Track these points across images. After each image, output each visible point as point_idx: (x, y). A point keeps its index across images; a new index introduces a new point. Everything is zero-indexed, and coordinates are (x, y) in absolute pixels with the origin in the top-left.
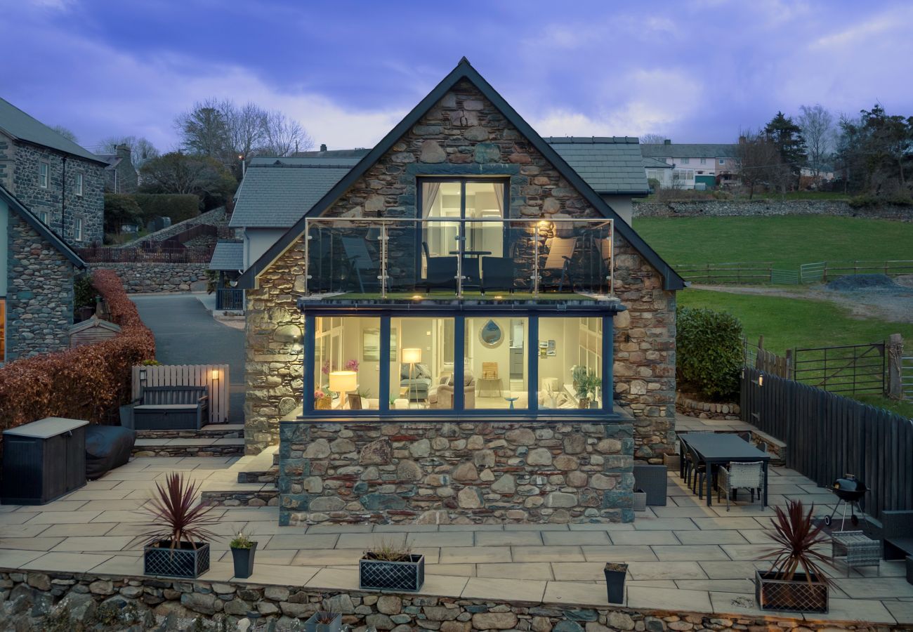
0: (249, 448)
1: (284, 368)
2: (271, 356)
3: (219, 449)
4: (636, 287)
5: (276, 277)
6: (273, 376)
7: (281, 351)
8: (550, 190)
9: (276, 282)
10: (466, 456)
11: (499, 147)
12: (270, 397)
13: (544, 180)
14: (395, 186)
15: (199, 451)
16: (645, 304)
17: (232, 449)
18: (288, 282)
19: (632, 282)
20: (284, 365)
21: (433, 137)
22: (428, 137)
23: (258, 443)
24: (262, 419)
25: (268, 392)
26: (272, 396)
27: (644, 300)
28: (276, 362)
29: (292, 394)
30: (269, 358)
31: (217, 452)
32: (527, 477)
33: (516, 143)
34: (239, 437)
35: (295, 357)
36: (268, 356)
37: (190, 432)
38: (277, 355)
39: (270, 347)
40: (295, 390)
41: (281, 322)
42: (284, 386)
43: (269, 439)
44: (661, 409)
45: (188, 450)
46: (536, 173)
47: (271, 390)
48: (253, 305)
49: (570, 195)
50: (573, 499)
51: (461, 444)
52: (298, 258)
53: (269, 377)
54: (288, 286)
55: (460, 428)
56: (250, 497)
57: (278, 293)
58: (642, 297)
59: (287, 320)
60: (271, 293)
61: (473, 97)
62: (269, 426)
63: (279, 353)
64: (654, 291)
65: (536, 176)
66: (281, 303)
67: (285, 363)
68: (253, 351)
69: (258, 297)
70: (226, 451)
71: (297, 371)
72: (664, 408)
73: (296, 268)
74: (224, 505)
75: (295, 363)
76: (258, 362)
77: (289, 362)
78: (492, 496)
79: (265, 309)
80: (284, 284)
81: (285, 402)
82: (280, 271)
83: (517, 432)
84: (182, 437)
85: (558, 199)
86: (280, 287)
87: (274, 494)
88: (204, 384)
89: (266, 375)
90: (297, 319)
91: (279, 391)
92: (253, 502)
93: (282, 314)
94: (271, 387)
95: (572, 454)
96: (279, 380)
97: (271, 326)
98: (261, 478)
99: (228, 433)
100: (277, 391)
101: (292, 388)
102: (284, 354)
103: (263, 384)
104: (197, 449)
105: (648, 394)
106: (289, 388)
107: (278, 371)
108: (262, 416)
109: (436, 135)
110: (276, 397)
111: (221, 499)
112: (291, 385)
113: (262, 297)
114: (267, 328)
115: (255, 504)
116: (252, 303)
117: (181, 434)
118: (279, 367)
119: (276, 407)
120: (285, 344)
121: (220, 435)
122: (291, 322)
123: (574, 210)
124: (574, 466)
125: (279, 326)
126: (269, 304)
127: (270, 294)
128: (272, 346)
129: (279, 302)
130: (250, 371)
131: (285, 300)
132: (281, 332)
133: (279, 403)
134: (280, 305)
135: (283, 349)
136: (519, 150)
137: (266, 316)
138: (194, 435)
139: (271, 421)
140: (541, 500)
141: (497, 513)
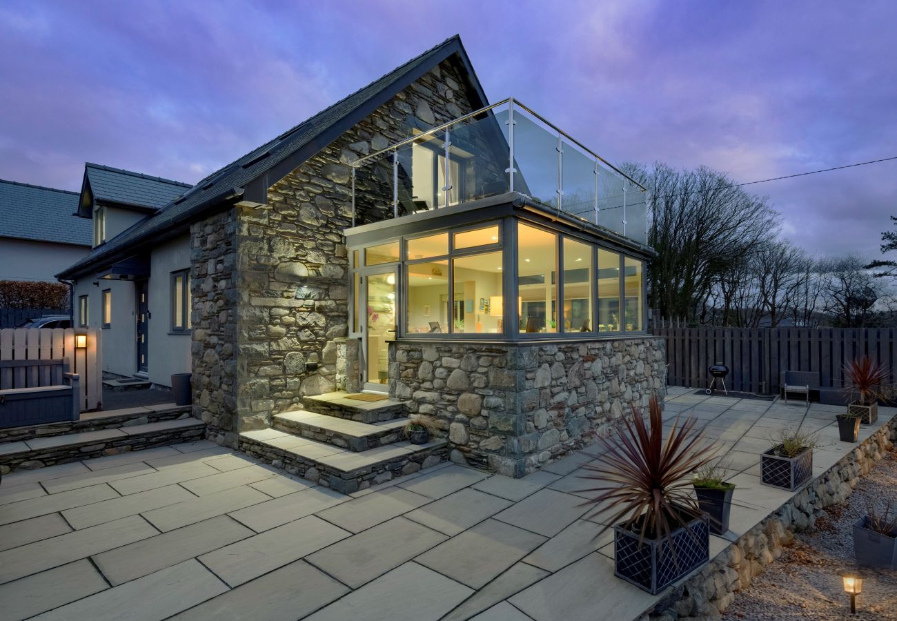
0: (247, 421)
1: (288, 315)
2: (273, 299)
3: (142, 440)
5: (277, 199)
6: (275, 325)
7: (285, 294)
9: (278, 205)
10: (616, 371)
12: (271, 352)
14: (397, 132)
15: (105, 448)
17: (164, 436)
18: (293, 208)
20: (288, 312)
21: (425, 97)
22: (423, 96)
23: (257, 413)
24: (263, 381)
25: (269, 345)
26: (275, 351)
28: (279, 307)
29: (299, 347)
30: (269, 301)
31: (138, 443)
34: (149, 422)
35: (300, 303)
36: (268, 299)
37: (56, 427)
38: (279, 299)
39: (271, 288)
40: (303, 342)
41: (284, 257)
42: (289, 338)
43: (272, 406)
45: (84, 450)
47: (273, 343)
48: (249, 230)
52: (304, 180)
53: (271, 326)
54: (293, 213)
56: (405, 462)
57: (280, 219)
59: (292, 256)
60: (272, 217)
61: (452, 77)
62: (271, 389)
63: (282, 296)
66: (283, 233)
67: (290, 309)
68: (248, 290)
69: (255, 220)
70: (154, 440)
71: (305, 319)
73: (302, 193)
74: (377, 483)
75: (302, 309)
76: (255, 307)
77: (295, 308)
78: (624, 404)
79: (263, 238)
80: (288, 209)
81: (291, 357)
82: (284, 192)
84: (43, 436)
86: (283, 212)
87: (427, 452)
88: (58, 356)
89: (266, 325)
90: (304, 256)
91: (285, 343)
92: (409, 468)
93: (286, 247)
94: (272, 340)
96: (283, 330)
97: (272, 261)
98: (383, 440)
99: (129, 419)
100: (281, 344)
101: (299, 340)
102: (288, 297)
103: (263, 336)
104: (102, 446)
106: (295, 340)
107: (281, 319)
108: (262, 377)
109: (428, 97)
110: (280, 352)
111: (371, 476)
112: (298, 337)
113: (261, 221)
114: (266, 263)
115: (411, 470)
116: (245, 226)
117: (39, 432)
118: (283, 314)
119: (279, 364)
120: (290, 285)
121: (118, 423)
122: (296, 259)
124: (650, 373)
125: (281, 262)
126: (269, 232)
127: (270, 219)
128: (275, 286)
129: (281, 231)
130: (245, 318)
131: (289, 230)
132: (284, 270)
133: (284, 359)
134: (283, 235)
135: (286, 291)
137: (266, 247)
138: (67, 429)
139: (274, 383)
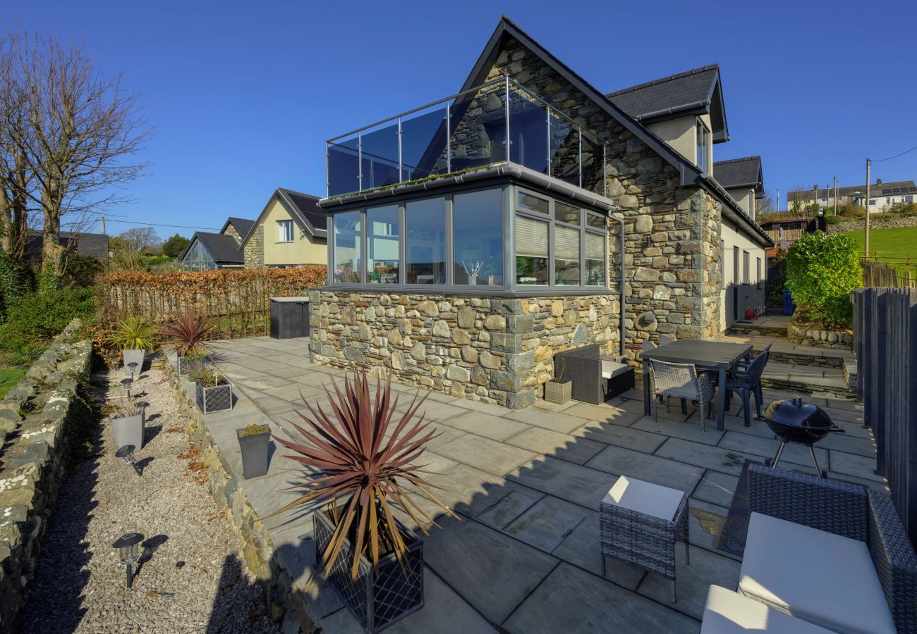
4: (657, 189)
8: (577, 110)
10: (394, 323)
11: (536, 84)
13: (571, 102)
16: (668, 206)
19: (654, 185)
21: (493, 91)
27: (666, 202)
32: (434, 347)
33: (549, 77)
44: (686, 315)
46: (565, 98)
49: (593, 111)
50: (465, 374)
51: (392, 312)
55: (392, 299)
58: (665, 199)
61: (518, 49)
64: (677, 191)
65: (565, 100)
72: (689, 315)
78: (411, 361)
83: (425, 303)
85: (583, 117)
95: (465, 328)
105: (672, 300)
109: (495, 88)
123: (598, 124)
124: (467, 341)
136: (551, 82)
140: (443, 371)
141: (414, 377)
